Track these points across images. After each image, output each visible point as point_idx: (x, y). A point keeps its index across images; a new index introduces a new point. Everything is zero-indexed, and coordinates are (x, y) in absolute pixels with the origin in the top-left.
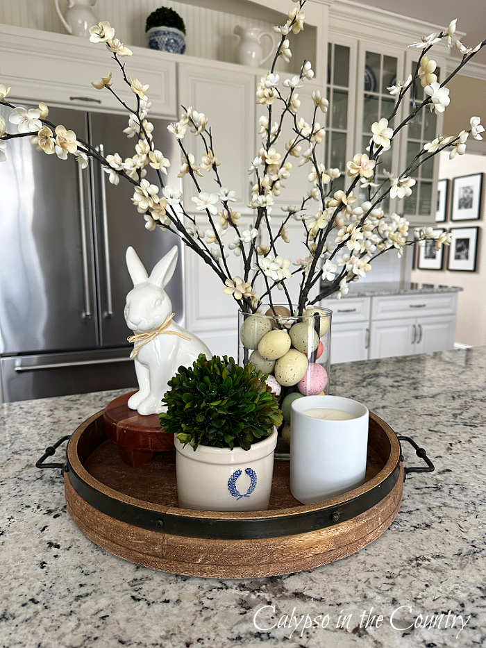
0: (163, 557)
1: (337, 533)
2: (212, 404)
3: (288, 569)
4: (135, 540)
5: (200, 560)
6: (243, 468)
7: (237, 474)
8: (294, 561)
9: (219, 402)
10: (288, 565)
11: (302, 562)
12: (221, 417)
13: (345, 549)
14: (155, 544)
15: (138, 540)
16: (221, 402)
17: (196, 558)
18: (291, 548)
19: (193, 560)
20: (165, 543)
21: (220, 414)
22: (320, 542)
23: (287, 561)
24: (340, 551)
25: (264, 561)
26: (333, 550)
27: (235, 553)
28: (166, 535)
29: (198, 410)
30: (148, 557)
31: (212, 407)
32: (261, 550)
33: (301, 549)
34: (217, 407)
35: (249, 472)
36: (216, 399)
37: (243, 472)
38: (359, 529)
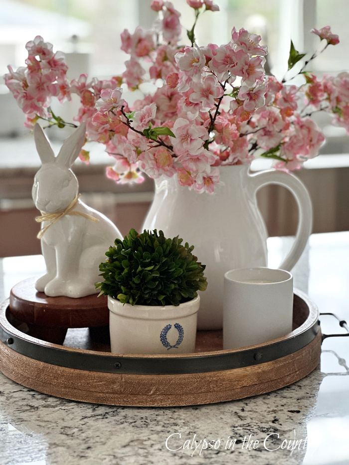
0: (121, 393)
1: (260, 371)
2: (146, 269)
3: (221, 397)
4: (96, 382)
5: (152, 392)
6: (173, 323)
7: (168, 328)
8: (226, 391)
9: (152, 267)
10: (222, 394)
11: (233, 392)
12: (155, 279)
13: (266, 385)
14: (114, 382)
15: (99, 382)
16: (154, 268)
17: (148, 390)
18: (224, 380)
19: (146, 392)
20: (123, 380)
21: (154, 276)
22: (246, 376)
23: (220, 391)
24: (262, 386)
25: (203, 390)
26: (256, 384)
27: (180, 384)
28: (123, 375)
29: (135, 275)
30: (107, 395)
31: (147, 271)
32: (200, 381)
33: (231, 380)
34: (151, 271)
35: (178, 327)
36: (149, 265)
37: (173, 327)
38: (278, 369)
